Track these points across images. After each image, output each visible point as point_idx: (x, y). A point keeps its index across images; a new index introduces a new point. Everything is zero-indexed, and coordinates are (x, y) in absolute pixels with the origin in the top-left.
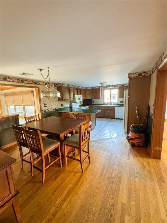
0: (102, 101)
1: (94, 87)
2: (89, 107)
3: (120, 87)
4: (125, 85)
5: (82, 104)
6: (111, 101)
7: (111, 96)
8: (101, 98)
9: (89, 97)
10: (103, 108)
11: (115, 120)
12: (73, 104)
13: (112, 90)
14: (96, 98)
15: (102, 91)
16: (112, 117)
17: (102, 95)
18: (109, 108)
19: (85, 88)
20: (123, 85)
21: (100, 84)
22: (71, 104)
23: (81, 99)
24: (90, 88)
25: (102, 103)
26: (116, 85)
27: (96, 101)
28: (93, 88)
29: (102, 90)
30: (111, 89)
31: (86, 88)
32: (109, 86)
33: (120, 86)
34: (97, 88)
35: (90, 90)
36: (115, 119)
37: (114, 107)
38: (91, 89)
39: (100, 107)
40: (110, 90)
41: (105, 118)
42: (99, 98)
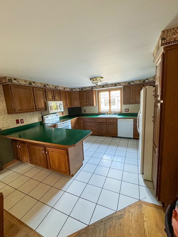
0: (97, 109)
1: (84, 88)
2: (77, 119)
3: (124, 86)
4: (133, 83)
5: (66, 114)
6: (110, 110)
7: (110, 102)
8: (95, 105)
9: (76, 104)
10: (99, 121)
11: (119, 139)
12: (45, 116)
13: (112, 92)
14: (87, 105)
15: (97, 94)
16: (112, 136)
17: (97, 100)
18: (108, 121)
19: (69, 90)
20: (129, 83)
21: (91, 79)
22: (42, 117)
23: (62, 107)
24: (78, 90)
25: (97, 112)
26: (118, 83)
27: (88, 110)
28: (82, 89)
29: (97, 92)
30: (109, 91)
31: (72, 90)
32: (106, 85)
33: (124, 84)
34: (88, 89)
35: (78, 93)
36: (118, 137)
37: (116, 119)
38: (80, 92)
39: (95, 119)
40: (108, 93)
41: (103, 136)
42: (93, 105)
